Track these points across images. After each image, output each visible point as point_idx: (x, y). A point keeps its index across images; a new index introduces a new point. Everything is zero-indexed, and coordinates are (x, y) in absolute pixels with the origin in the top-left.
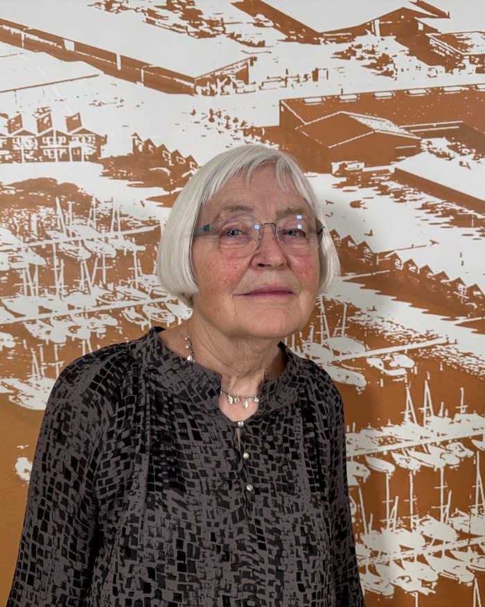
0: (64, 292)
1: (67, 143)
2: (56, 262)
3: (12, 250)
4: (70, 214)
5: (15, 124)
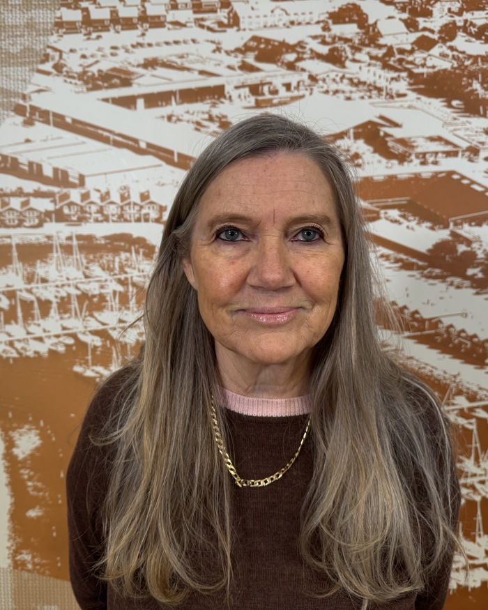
0: (135, 309)
1: (140, 210)
2: (131, 288)
3: (101, 281)
4: (141, 257)
5: (105, 197)
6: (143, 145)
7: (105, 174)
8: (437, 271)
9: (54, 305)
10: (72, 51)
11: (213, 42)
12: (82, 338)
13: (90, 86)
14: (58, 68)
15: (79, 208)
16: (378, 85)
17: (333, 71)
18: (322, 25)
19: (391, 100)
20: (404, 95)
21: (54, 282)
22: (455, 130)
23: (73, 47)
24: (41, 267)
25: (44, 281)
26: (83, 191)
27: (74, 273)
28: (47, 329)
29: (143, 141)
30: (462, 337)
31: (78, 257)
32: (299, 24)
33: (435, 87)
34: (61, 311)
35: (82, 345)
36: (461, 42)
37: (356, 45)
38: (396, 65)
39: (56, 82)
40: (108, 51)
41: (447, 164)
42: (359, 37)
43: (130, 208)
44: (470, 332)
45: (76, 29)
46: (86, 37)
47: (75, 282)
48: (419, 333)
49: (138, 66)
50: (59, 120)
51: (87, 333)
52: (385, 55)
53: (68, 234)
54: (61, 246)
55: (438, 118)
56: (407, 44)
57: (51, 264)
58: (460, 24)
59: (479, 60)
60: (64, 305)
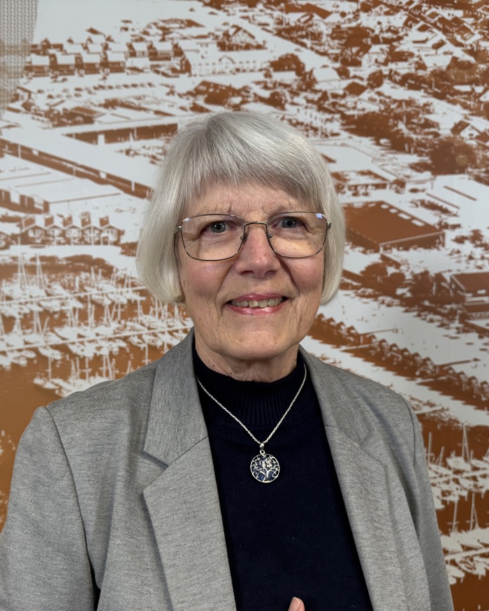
0: (94, 325)
1: (100, 234)
2: (90, 306)
3: (62, 298)
4: (100, 277)
5: (68, 222)
6: (103, 176)
7: (68, 201)
8: (370, 291)
9: (18, 322)
10: (40, 92)
11: (167, 86)
12: (43, 352)
13: (56, 123)
14: (27, 106)
15: (43, 232)
16: (315, 125)
17: (274, 113)
18: (264, 72)
19: (326, 139)
20: (337, 134)
21: (18, 299)
22: (383, 165)
23: (41, 88)
24: (6, 286)
25: (9, 298)
26: (47, 216)
27: (36, 291)
28: (10, 343)
29: (103, 172)
30: (394, 351)
31: (41, 276)
32: (244, 71)
33: (365, 128)
34: (24, 327)
35: (42, 359)
36: (387, 88)
37: (294, 90)
38: (331, 108)
39: (25, 119)
40: (72, 92)
41: (376, 196)
42: (297, 83)
43: (90, 232)
44: (401, 347)
45: (44, 72)
46: (52, 80)
47: (37, 299)
48: (354, 347)
49: (100, 105)
50: (26, 152)
51: (48, 347)
52: (320, 99)
53: (33, 256)
54: (26, 266)
55: (367, 155)
56: (340, 89)
57: (16, 283)
58: (386, 72)
59: (404, 104)
60: (27, 321)
